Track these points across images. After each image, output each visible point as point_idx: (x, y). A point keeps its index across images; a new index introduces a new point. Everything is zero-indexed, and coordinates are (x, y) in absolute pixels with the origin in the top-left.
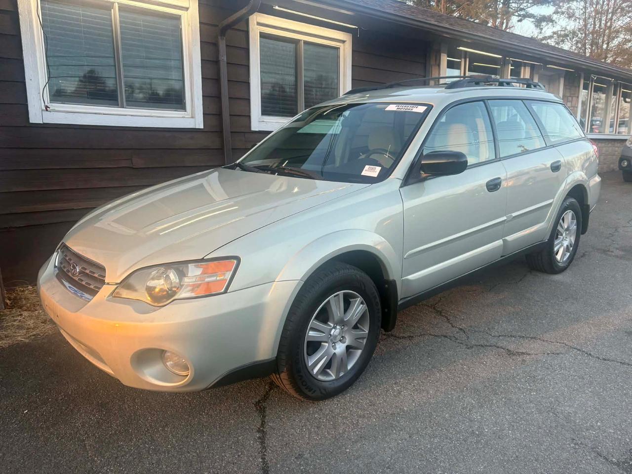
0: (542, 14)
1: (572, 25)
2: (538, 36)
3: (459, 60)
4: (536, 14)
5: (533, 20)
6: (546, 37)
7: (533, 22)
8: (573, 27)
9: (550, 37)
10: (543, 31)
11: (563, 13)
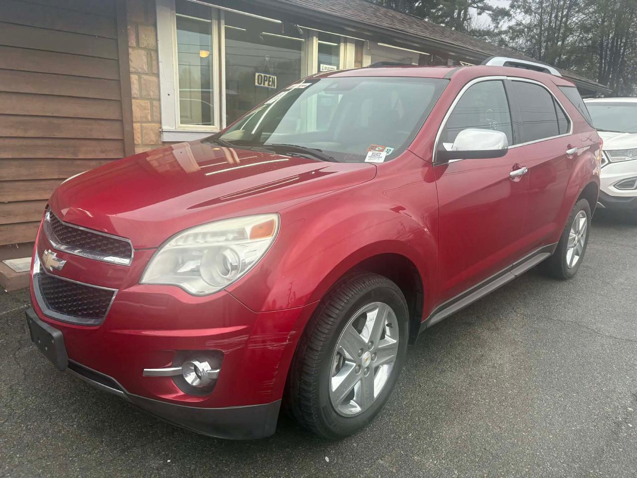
0: (500, 7)
1: (527, 19)
2: (494, 30)
3: (209, 21)
4: (495, 7)
5: (491, 12)
6: (502, 31)
7: (490, 14)
8: (528, 22)
9: (506, 32)
10: (499, 26)
11: (519, 7)
